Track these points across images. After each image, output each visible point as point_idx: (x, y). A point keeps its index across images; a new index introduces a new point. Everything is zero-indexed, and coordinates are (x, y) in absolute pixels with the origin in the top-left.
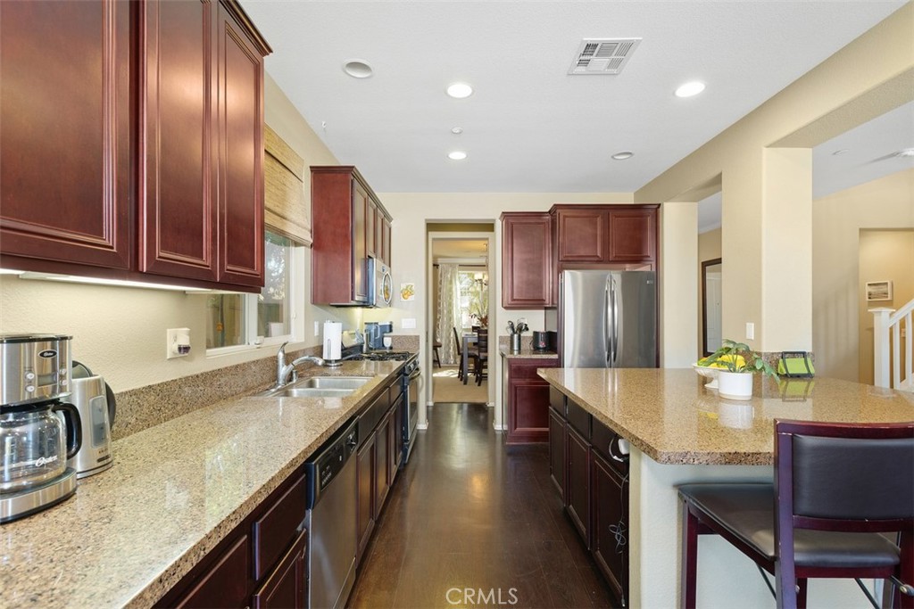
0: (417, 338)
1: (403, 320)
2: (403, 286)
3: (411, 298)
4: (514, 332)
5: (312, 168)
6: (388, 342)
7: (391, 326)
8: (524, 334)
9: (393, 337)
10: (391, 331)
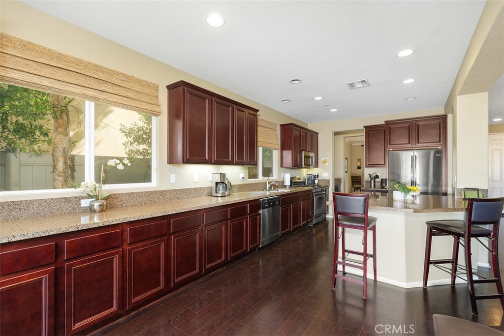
0: (329, 180)
1: (323, 173)
2: (323, 159)
3: (327, 164)
4: (372, 179)
5: (281, 125)
6: (316, 182)
7: (318, 175)
8: (377, 180)
9: (319, 181)
10: (318, 177)
